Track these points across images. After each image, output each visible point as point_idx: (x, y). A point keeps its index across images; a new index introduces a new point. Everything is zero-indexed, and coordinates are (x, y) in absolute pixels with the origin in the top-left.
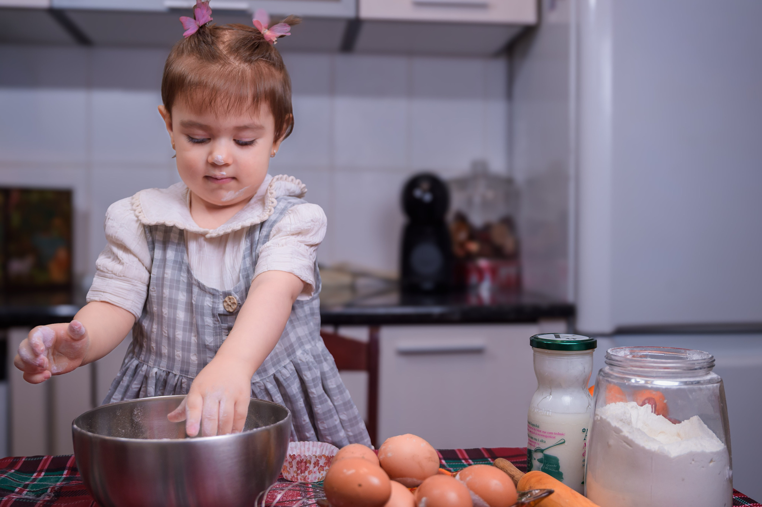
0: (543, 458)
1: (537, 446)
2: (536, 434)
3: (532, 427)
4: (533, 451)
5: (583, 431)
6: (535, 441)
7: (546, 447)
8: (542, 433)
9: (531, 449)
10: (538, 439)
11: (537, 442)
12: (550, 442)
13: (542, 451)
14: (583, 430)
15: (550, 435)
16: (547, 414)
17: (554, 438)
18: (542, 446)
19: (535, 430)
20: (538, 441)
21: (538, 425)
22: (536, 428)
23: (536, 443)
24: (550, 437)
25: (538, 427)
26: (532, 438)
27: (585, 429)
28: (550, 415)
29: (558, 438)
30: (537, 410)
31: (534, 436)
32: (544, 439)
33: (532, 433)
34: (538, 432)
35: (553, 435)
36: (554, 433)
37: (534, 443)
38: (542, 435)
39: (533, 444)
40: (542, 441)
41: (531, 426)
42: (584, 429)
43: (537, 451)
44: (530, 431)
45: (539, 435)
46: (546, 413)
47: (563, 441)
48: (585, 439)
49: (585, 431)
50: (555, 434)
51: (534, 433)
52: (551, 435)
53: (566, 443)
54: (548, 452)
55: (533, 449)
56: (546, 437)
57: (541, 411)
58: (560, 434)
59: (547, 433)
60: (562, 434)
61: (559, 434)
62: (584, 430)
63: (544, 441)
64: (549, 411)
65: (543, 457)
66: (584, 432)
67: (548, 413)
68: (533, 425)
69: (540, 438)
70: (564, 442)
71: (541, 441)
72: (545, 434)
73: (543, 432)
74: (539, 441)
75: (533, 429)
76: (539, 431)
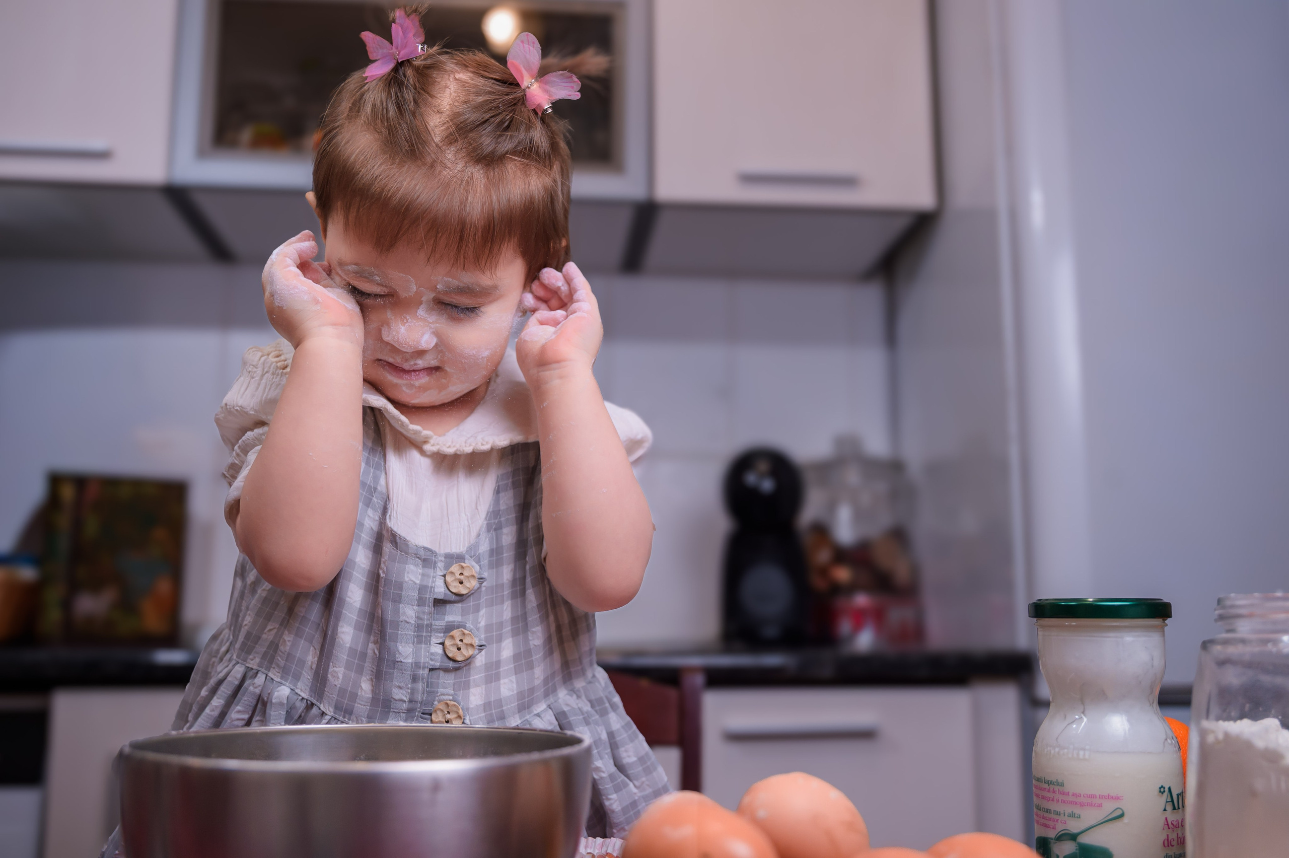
0: (1078, 851)
1: (1060, 827)
2: (1058, 801)
3: (1048, 787)
4: (1052, 839)
5: (1160, 792)
6: (1056, 817)
7: (1083, 828)
8: (1071, 798)
9: (1045, 836)
10: (1062, 812)
11: (1061, 818)
12: (1090, 817)
13: (1073, 837)
14: (1160, 788)
15: (1089, 800)
16: (1081, 756)
17: (1100, 806)
18: (1074, 826)
19: (1054, 792)
20: (1062, 815)
21: (1060, 781)
22: (1056, 788)
23: (1059, 821)
24: (1091, 805)
25: (1062, 785)
26: (1048, 811)
27: (1164, 788)
28: (1087, 757)
29: (1109, 807)
30: (1057, 750)
31: (1053, 806)
32: (1077, 810)
33: (1048, 799)
34: (1061, 797)
35: (1098, 801)
36: (1098, 797)
37: (1053, 820)
38: (1071, 802)
39: (1051, 823)
40: (1072, 815)
41: (1046, 786)
42: (1162, 787)
43: (1061, 838)
44: (1043, 798)
45: (1064, 802)
46: (1078, 755)
47: (1118, 813)
48: (1165, 810)
49: (1164, 791)
50: (1101, 797)
51: (1053, 800)
52: (1092, 801)
53: (1126, 820)
54: (1085, 839)
55: (1051, 834)
56: (1082, 805)
57: (1066, 751)
58: (1112, 798)
59: (1082, 796)
60: (1117, 798)
61: (1109, 797)
62: (1162, 790)
63: (1076, 816)
64: (1084, 749)
65: (1076, 850)
66: (1162, 793)
67: (1081, 753)
68: (1049, 783)
69: (1068, 809)
70: (1122, 815)
71: (1069, 816)
72: (1078, 800)
73: (1074, 795)
74: (1066, 814)
75: (1049, 791)
76: (1063, 793)
